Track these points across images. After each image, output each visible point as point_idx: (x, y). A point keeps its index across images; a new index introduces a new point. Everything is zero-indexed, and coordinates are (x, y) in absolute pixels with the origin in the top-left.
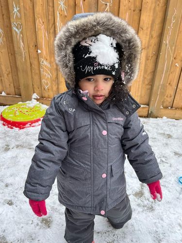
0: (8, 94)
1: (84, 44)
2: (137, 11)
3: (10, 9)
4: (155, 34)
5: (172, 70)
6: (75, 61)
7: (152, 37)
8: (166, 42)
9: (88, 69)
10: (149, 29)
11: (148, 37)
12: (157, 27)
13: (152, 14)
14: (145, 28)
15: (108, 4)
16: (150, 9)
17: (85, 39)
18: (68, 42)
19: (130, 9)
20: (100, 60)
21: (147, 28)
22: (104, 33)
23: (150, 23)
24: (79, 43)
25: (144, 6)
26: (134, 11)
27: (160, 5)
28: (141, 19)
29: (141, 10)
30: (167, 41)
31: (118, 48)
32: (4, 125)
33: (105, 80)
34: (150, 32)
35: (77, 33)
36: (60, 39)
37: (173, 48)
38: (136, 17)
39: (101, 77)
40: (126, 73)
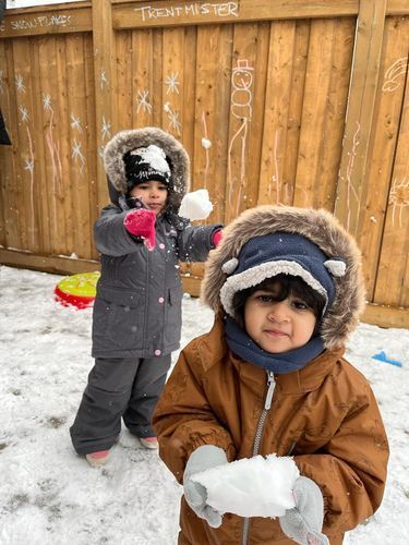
0: (80, 257)
1: (133, 153)
2: (295, 129)
3: (99, 127)
4: (328, 165)
5: (364, 229)
6: (126, 169)
7: (322, 169)
8: (345, 178)
9: (142, 174)
10: (316, 157)
11: (315, 170)
12: (330, 153)
13: (319, 133)
14: (308, 156)
15: (245, 119)
16: (316, 125)
17: (135, 149)
18: (120, 150)
19: (281, 126)
20: (153, 165)
21: (313, 156)
22: (154, 144)
23: (318, 146)
24: (129, 152)
25: (304, 121)
26: (289, 128)
27: (334, 119)
28: (301, 140)
29: (300, 127)
30: (347, 175)
31: (168, 159)
32: (57, 300)
33: (160, 188)
34: (319, 162)
35: (129, 141)
36: (112, 145)
37: (360, 188)
38: (292, 139)
39: (155, 184)
40: (178, 186)
